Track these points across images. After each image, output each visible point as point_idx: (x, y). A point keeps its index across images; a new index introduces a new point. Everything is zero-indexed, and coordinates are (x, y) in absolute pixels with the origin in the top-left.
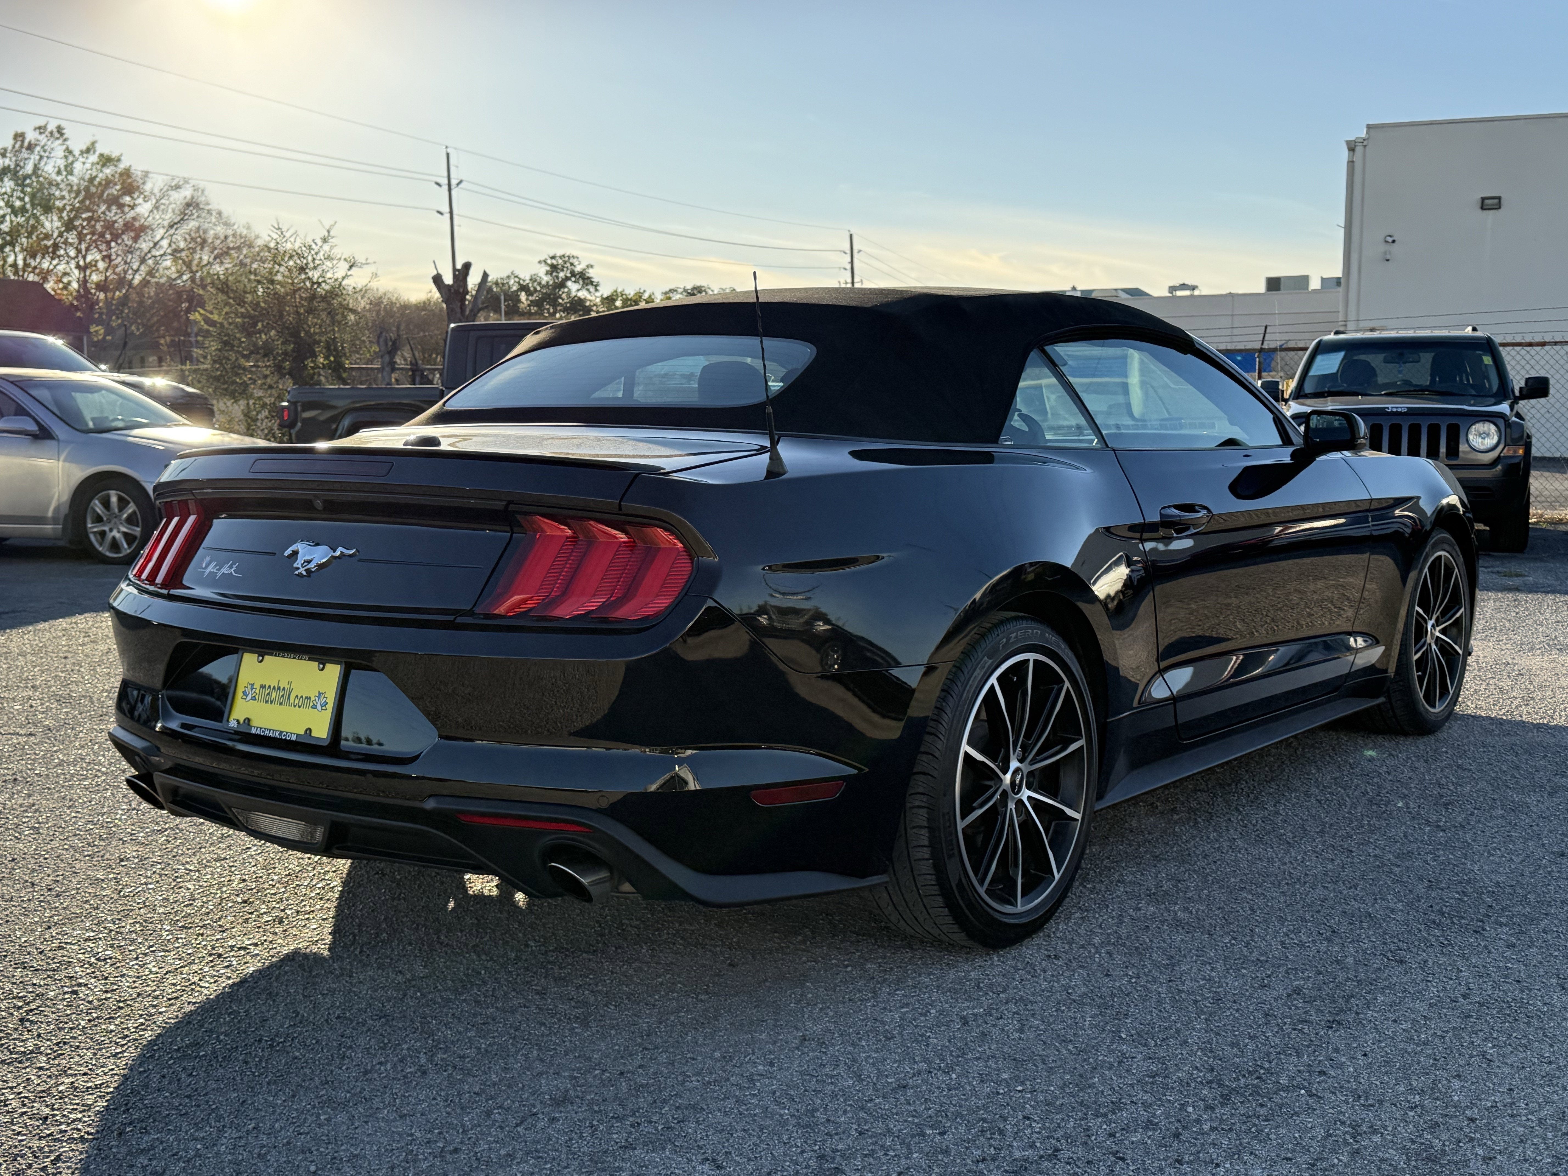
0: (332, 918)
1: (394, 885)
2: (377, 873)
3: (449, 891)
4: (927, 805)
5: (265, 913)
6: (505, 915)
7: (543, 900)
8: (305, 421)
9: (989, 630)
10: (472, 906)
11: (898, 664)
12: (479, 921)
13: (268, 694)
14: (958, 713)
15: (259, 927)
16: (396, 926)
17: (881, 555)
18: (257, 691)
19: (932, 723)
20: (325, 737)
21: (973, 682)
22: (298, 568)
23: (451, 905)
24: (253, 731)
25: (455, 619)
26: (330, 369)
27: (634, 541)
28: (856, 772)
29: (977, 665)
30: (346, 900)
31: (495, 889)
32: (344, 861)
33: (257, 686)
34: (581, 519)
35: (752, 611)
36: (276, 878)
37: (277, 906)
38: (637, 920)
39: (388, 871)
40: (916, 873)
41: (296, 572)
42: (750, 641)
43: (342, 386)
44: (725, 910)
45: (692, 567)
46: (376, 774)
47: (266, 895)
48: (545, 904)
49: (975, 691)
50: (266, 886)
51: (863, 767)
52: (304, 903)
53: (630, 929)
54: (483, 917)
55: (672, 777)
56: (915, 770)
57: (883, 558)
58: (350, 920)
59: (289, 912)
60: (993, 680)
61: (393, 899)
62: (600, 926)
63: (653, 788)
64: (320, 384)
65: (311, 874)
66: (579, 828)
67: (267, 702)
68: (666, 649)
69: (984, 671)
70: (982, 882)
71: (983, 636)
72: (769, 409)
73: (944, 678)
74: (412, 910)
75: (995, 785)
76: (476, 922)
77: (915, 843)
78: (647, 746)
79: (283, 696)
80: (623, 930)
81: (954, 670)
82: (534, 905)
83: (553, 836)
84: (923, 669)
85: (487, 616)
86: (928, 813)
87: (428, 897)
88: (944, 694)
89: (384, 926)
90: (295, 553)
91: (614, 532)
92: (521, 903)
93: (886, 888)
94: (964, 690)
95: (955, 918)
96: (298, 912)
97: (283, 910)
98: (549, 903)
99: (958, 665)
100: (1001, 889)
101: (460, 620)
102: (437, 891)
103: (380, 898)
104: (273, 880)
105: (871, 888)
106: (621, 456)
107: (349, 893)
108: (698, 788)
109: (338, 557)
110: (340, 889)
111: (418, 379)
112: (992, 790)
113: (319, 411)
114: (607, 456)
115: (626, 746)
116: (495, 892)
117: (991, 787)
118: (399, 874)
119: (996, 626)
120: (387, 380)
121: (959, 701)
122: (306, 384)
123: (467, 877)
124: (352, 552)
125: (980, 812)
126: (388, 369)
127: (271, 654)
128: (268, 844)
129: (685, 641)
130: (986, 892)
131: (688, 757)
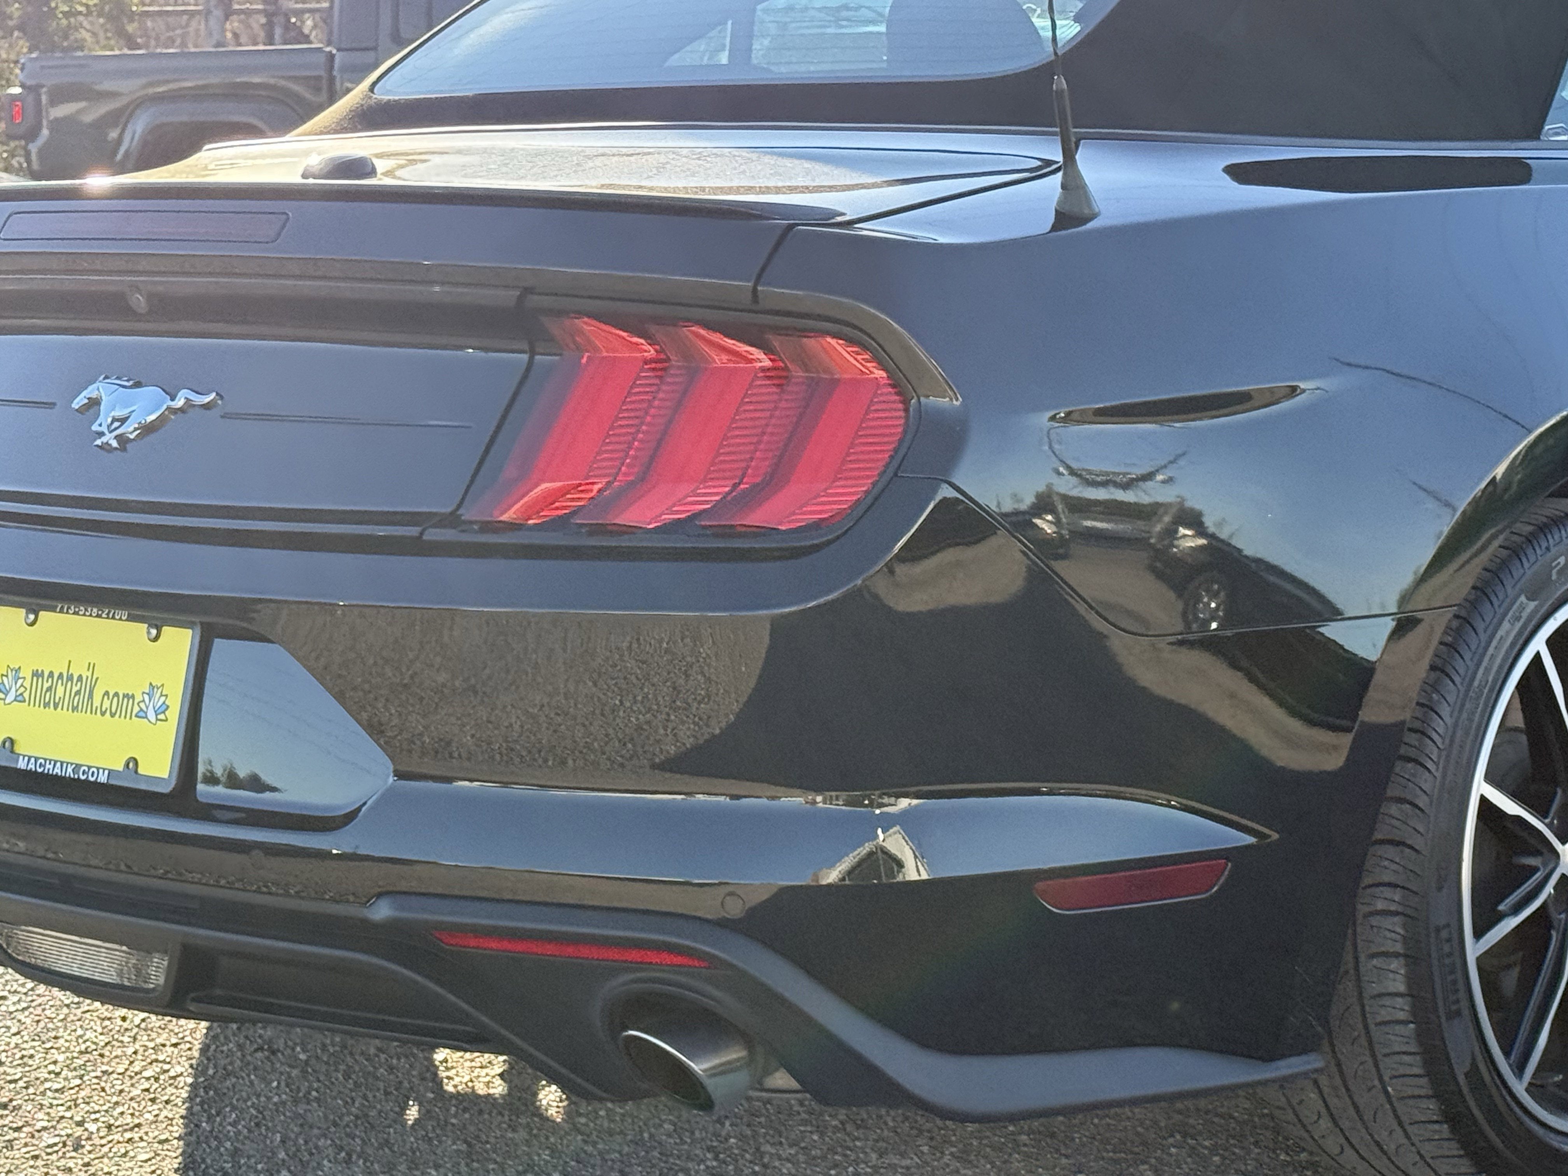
0: (179, 1139)
1: (295, 1072)
2: (261, 1049)
3: (406, 1084)
4: (1400, 909)
5: (45, 1129)
6: (522, 1134)
7: (597, 1105)
8: (56, 124)
9: (1530, 540)
10: (455, 1116)
11: (1334, 614)
12: (469, 1145)
13: (49, 689)
14: (1465, 715)
15: (36, 1157)
16: (307, 1157)
17: (1302, 385)
18: (27, 684)
19: (1412, 738)
20: (165, 775)
21: (1497, 651)
22: (101, 434)
23: (413, 1113)
24: (22, 765)
25: (422, 534)
26: (99, 15)
27: (786, 369)
28: (1250, 840)
29: (1505, 615)
30: (202, 1103)
31: (498, 1081)
32: (192, 1024)
33: (26, 673)
34: (674, 322)
35: (1023, 507)
36: (61, 1058)
37: (68, 1114)
38: (791, 1146)
39: (281, 1042)
40: (1380, 1050)
41: (98, 442)
42: (1029, 568)
43: (126, 51)
44: (971, 1127)
45: (907, 418)
46: (272, 850)
47: (43, 1093)
48: (602, 1113)
49: (1501, 667)
50: (43, 1074)
51: (1266, 831)
52: (120, 1109)
53: (777, 1164)
54: (477, 1137)
55: (871, 854)
56: (1378, 836)
57: (1304, 391)
58: (214, 1144)
59: (92, 1127)
60: (1539, 645)
61: (296, 1101)
62: (716, 1158)
63: (832, 876)
64: (81, 48)
65: (130, 1051)
66: (678, 960)
67: (47, 705)
68: (857, 593)
69: (1518, 625)
70: (1519, 1069)
71: (1515, 552)
72: (1060, 83)
73: (1435, 642)
74: (335, 1124)
75: (1545, 865)
76: (464, 1147)
77: (1376, 988)
78: (818, 790)
79: (78, 693)
80: (765, 1166)
81: (1455, 624)
82: (580, 1115)
83: (631, 976)
84: (1389, 624)
85: (488, 527)
86: (1404, 926)
87: (365, 1097)
88: (1433, 675)
89: (282, 1155)
90: (94, 403)
91: (744, 348)
92: (552, 1112)
93: (1316, 1082)
94: (1478, 665)
95: (1464, 1144)
96: (109, 1127)
97: (80, 1124)
98: (608, 1110)
99: (1463, 613)
100: (1558, 1085)
101: (433, 535)
102: (381, 1085)
103: (269, 1099)
104: (55, 1063)
105: (1283, 1082)
106: (750, 190)
107: (206, 1089)
108: (925, 876)
109: (181, 410)
110: (190, 1080)
111: (278, 31)
112: (1538, 876)
113: (83, 104)
114: (722, 190)
115: (773, 790)
116: (499, 1088)
117: (1535, 870)
118: (304, 1051)
119: (1543, 529)
120: (216, 37)
121: (1467, 691)
122: (53, 47)
123: (440, 1055)
124: (207, 399)
125: (1513, 922)
126: (218, 13)
127: (53, 609)
128: (41, 989)
129: (892, 572)
130: (1527, 1090)
131: (905, 813)
